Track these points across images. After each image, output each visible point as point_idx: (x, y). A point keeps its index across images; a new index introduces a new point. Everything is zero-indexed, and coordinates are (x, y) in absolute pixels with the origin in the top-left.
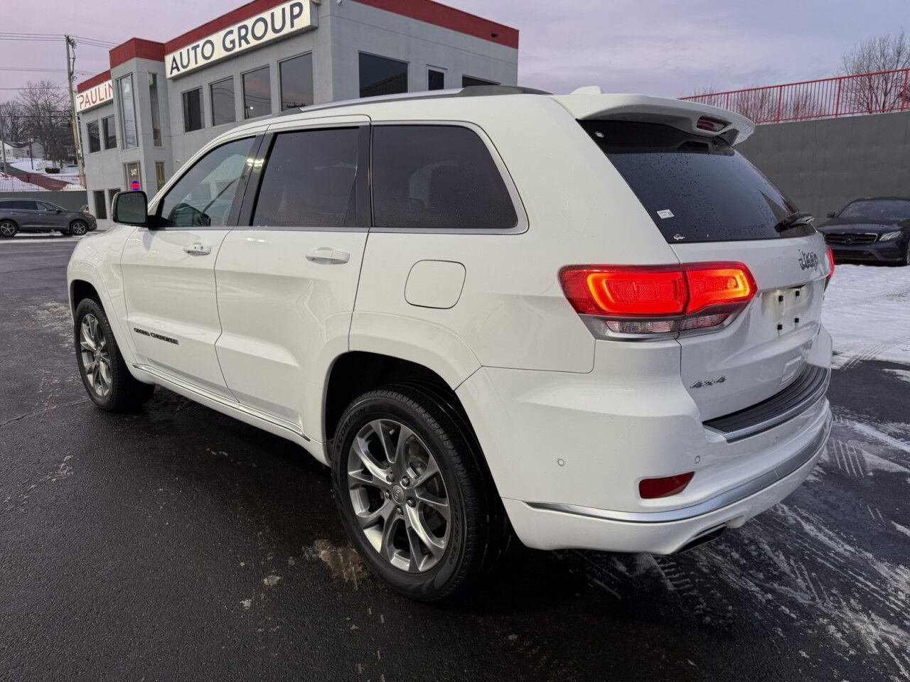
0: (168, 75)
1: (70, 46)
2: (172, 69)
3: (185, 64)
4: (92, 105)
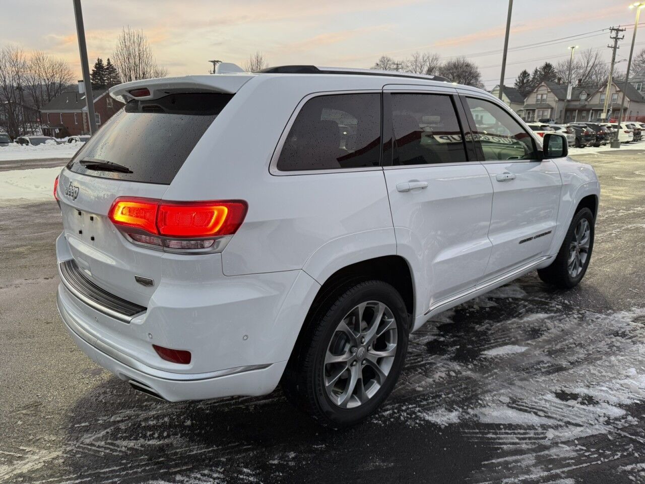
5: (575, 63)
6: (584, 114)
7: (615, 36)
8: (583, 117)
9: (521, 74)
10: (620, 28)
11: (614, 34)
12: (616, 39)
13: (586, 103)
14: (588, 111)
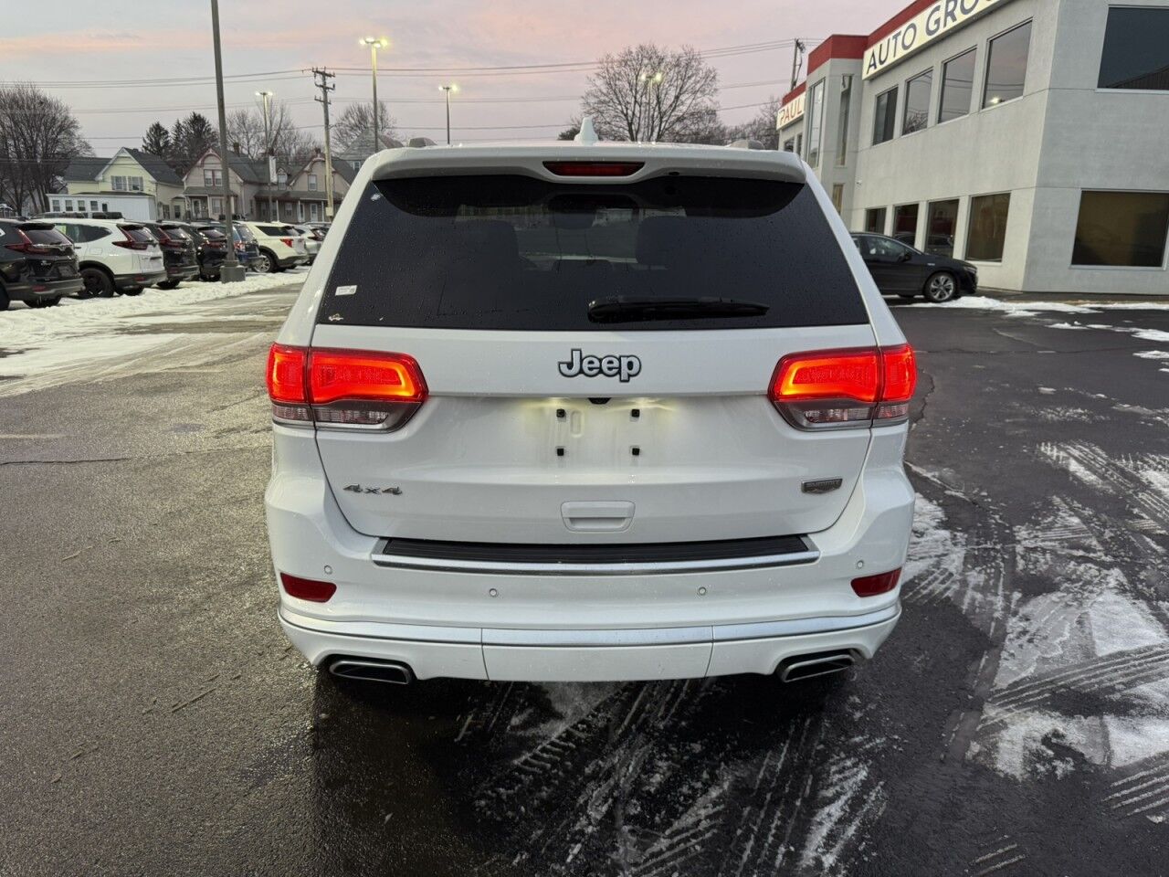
0: (865, 76)
1: (799, 50)
2: (870, 66)
3: (883, 59)
4: (791, 120)
5: (250, 119)
6: (289, 207)
7: (321, 83)
8: (289, 213)
9: (151, 130)
10: (327, 72)
11: (319, 79)
12: (325, 88)
13: (289, 189)
14: (294, 202)
